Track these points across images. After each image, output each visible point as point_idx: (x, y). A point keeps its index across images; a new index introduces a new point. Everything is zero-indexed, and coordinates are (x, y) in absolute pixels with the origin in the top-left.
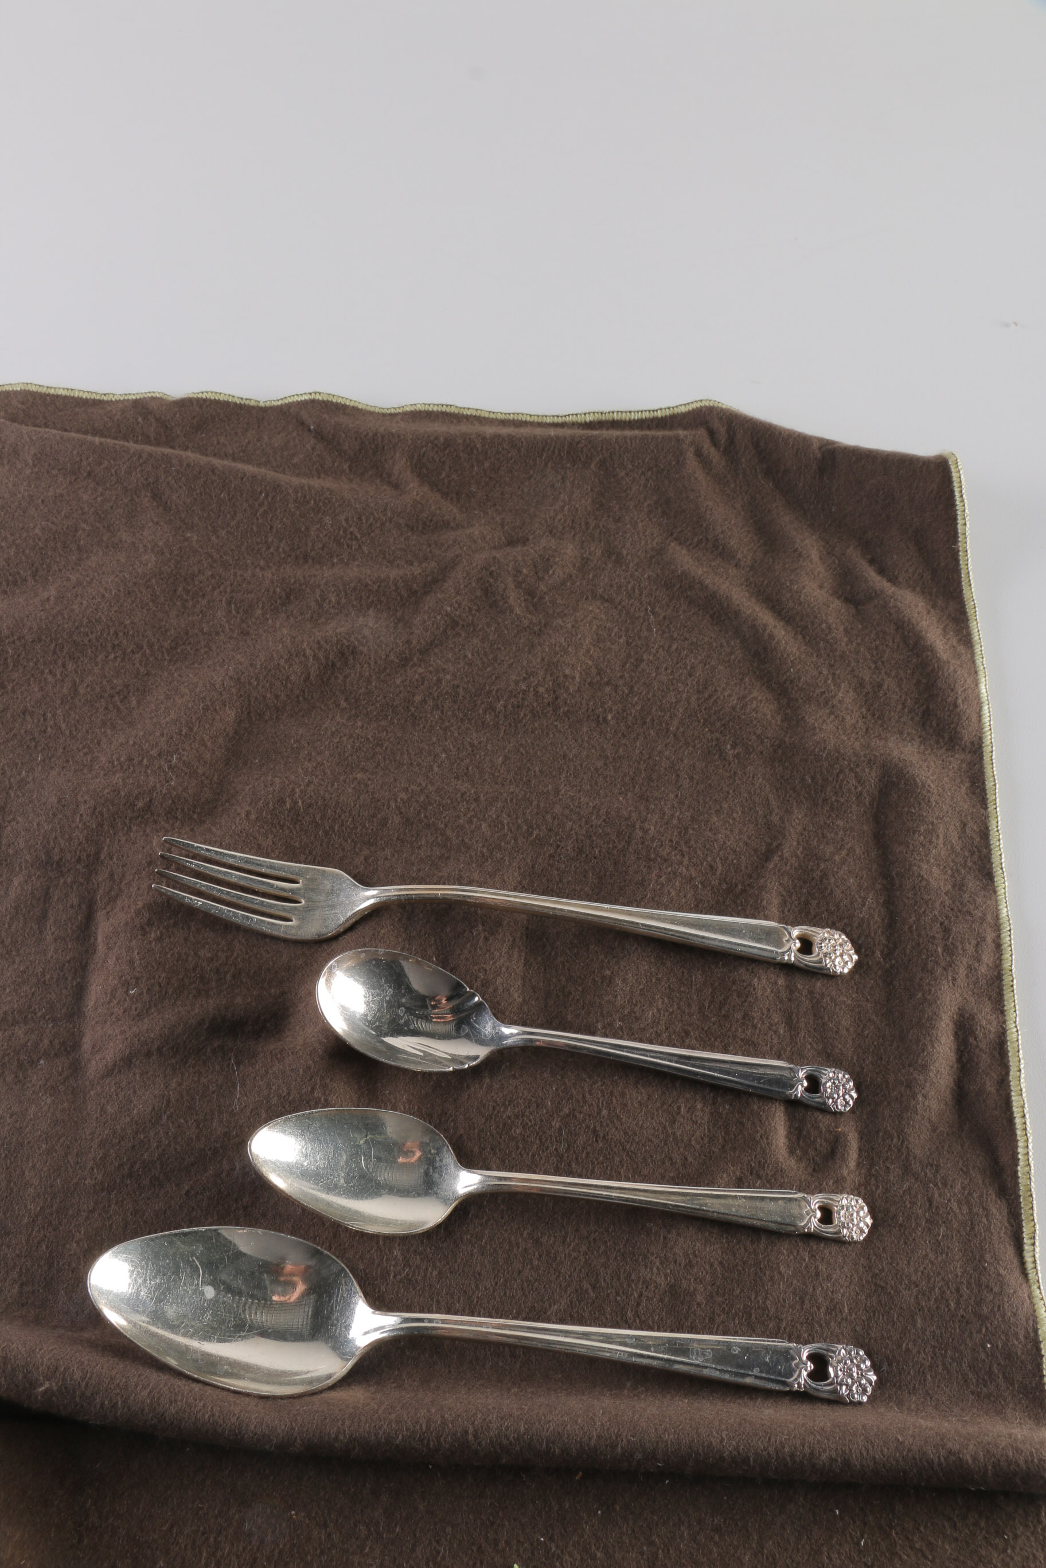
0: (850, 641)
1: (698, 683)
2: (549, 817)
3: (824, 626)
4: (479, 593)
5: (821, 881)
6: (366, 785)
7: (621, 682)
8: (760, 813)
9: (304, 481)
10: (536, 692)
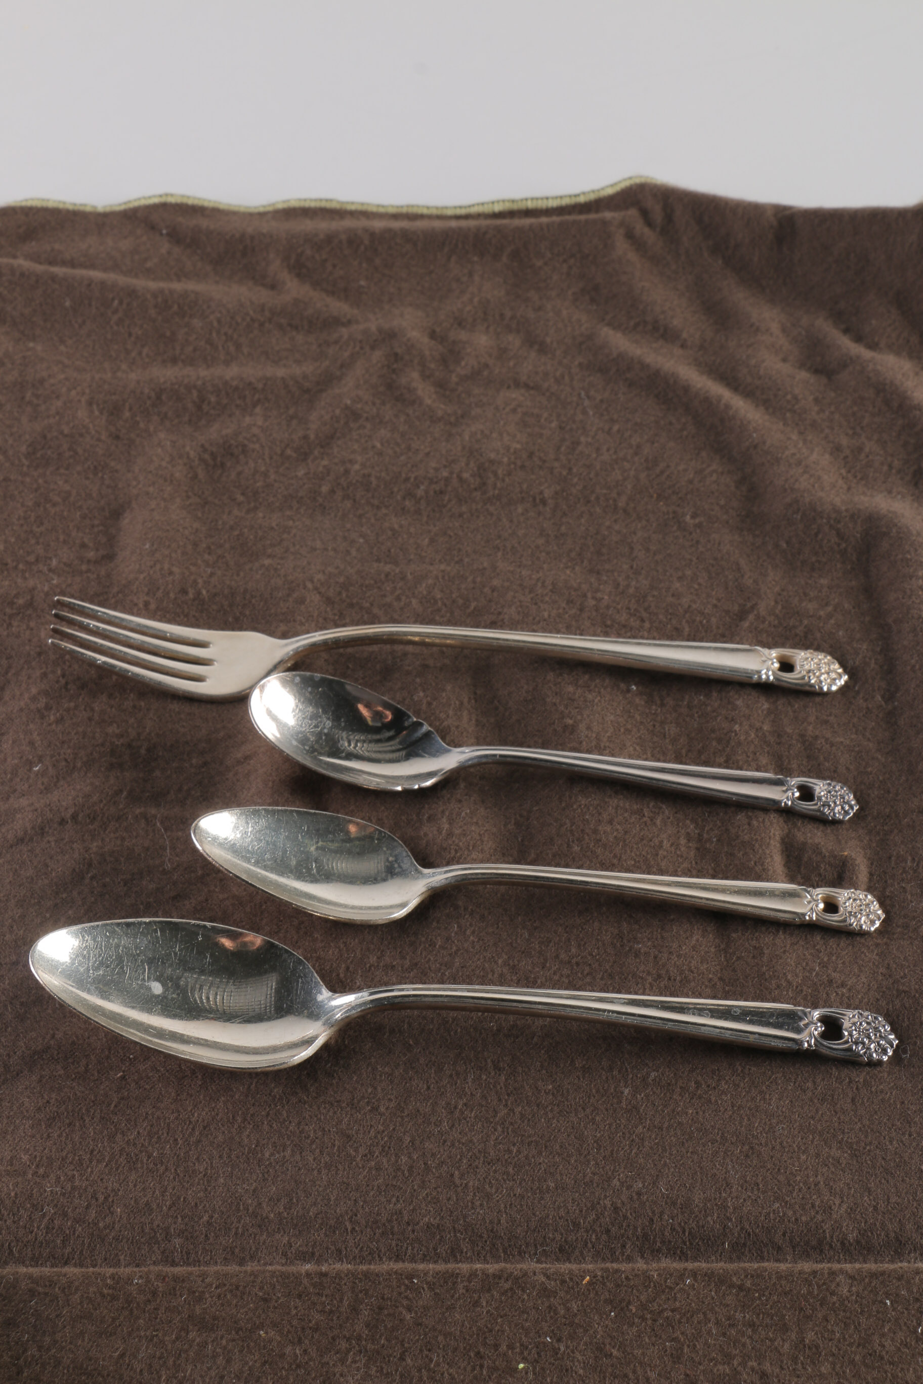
0: (822, 411)
1: (647, 460)
2: (487, 590)
3: (789, 397)
4: (381, 389)
5: (806, 637)
6: (276, 570)
7: (556, 464)
8: (730, 577)
9: (162, 285)
10: (460, 479)
